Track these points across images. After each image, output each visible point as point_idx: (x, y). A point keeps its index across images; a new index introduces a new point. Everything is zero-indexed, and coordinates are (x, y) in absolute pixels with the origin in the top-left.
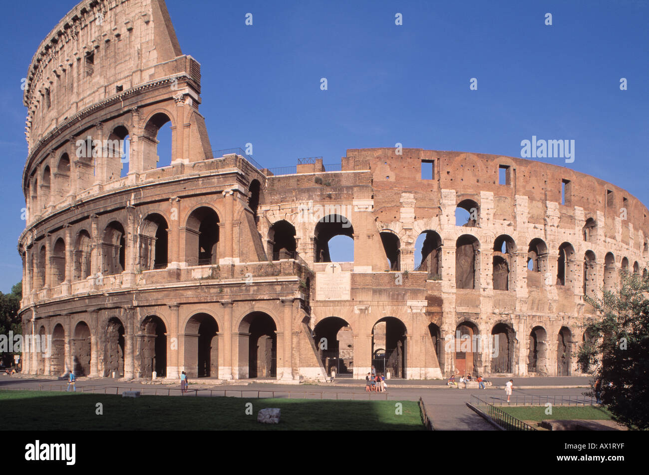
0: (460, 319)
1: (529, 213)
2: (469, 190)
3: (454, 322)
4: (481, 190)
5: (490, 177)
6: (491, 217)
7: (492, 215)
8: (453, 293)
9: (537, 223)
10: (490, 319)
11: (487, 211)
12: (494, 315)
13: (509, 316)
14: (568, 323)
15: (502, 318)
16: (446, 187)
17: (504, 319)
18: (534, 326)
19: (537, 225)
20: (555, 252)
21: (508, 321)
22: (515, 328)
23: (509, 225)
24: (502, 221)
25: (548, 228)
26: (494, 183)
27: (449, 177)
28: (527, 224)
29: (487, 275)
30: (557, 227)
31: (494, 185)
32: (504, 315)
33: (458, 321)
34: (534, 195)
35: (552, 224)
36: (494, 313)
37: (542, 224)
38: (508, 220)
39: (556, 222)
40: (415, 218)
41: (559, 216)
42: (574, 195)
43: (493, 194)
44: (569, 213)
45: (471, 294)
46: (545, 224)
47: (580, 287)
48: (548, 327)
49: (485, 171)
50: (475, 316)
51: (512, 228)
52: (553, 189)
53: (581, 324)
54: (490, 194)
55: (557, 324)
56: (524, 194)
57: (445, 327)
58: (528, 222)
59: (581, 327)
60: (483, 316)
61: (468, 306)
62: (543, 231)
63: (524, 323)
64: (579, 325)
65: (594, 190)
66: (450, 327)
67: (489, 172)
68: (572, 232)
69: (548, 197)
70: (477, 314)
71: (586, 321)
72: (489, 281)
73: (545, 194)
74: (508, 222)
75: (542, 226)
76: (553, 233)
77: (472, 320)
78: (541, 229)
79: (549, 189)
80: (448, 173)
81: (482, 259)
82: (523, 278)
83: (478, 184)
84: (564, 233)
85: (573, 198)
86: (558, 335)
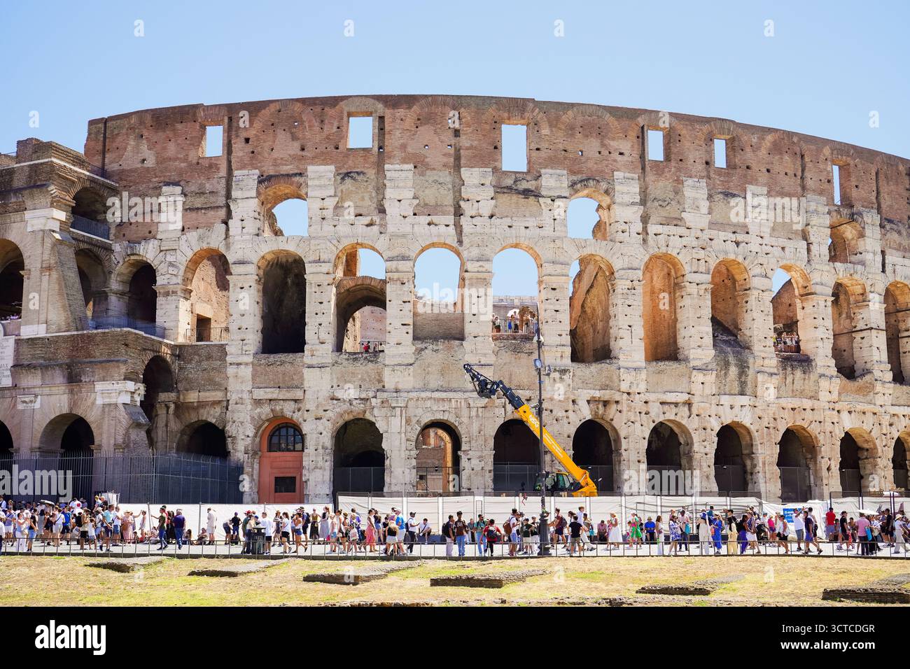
0: (261, 414)
1: (415, 197)
2: (285, 168)
3: (249, 418)
4: (309, 164)
5: (328, 139)
6: (329, 213)
7: (331, 208)
8: (246, 363)
9: (436, 214)
10: (325, 411)
11: (321, 203)
12: (335, 402)
13: (368, 403)
15: (353, 408)
16: (242, 167)
17: (358, 410)
18: (426, 420)
19: (435, 219)
21: (367, 413)
22: (381, 426)
23: (371, 224)
24: (353, 219)
25: (465, 221)
26: (336, 147)
27: (249, 148)
28: (411, 219)
29: (320, 325)
30: (491, 217)
31: (336, 151)
32: (358, 401)
33: (256, 417)
34: (427, 160)
35: (475, 213)
36: (333, 398)
37: (449, 214)
38: (368, 215)
39: (486, 207)
40: (183, 230)
41: (493, 194)
42: (538, 149)
43: (332, 168)
44: (524, 185)
45: (282, 363)
46: (458, 213)
47: (560, 335)
48: (465, 420)
49: (317, 129)
50: (292, 405)
51: (375, 229)
52: (475, 143)
53: (566, 411)
54: (328, 170)
55: (492, 415)
56: (404, 161)
57: (231, 430)
58: (415, 214)
59: (567, 417)
60: (309, 404)
61: (279, 387)
62: (452, 228)
63: (401, 416)
64: (561, 414)
65: (601, 132)
66: (241, 430)
67: (326, 128)
68: (531, 222)
69: (463, 161)
70: (296, 401)
71: (582, 404)
72: (323, 336)
73: (458, 158)
74: (367, 220)
75: (450, 219)
76: (478, 229)
77: (288, 414)
78: (447, 226)
79: (468, 145)
80: (247, 140)
81: (311, 293)
82: (402, 324)
83: (304, 153)
84: (510, 227)
85: (535, 154)
86: (495, 438)
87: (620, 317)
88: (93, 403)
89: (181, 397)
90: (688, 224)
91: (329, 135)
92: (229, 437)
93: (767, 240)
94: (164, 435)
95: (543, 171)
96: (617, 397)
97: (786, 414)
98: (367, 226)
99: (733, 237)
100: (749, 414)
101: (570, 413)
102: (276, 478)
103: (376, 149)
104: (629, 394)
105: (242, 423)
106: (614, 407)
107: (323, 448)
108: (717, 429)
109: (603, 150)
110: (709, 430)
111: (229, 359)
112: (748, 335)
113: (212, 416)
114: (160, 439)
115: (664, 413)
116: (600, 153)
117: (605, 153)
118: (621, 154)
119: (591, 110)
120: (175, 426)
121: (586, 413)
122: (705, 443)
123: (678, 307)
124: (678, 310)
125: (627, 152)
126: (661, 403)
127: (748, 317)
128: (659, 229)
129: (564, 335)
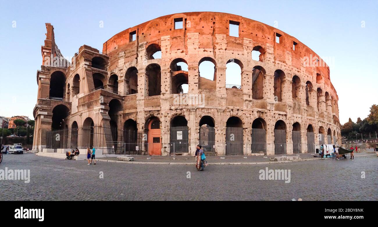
0: (147, 116)
1: (199, 42)
2: (154, 39)
3: (143, 117)
4: (161, 36)
5: (168, 27)
6: (168, 50)
7: (169, 48)
8: (142, 100)
10: (168, 114)
11: (166, 47)
12: (171, 111)
13: (183, 111)
14: (237, 114)
15: (177, 113)
16: (142, 42)
17: (179, 113)
18: (203, 116)
19: (206, 49)
20: (222, 65)
21: (182, 114)
22: (187, 118)
23: (183, 52)
24: (176, 51)
25: (217, 51)
26: (171, 30)
27: (144, 36)
28: (198, 49)
29: (166, 85)
30: (226, 50)
31: (170, 31)
32: (179, 110)
33: (145, 117)
34: (203, 31)
35: (220, 48)
36: (171, 109)
37: (211, 48)
38: (182, 49)
39: (224, 46)
40: (125, 63)
41: (226, 43)
42: (243, 31)
43: (169, 36)
44: (238, 42)
45: (154, 99)
46: (214, 48)
47: (249, 89)
48: (216, 116)
49: (164, 25)
50: (157, 113)
51: (184, 53)
52: (220, 27)
53: (250, 115)
54: (168, 37)
55: (226, 115)
56: (195, 32)
57: (138, 121)
58: (199, 48)
59: (250, 117)
60: (162, 112)
61: (153, 107)
62: (212, 52)
63: (194, 114)
64: (248, 115)
65: (263, 30)
66: (141, 121)
67: (167, 24)
68: (240, 53)
69: (216, 32)
70: (158, 111)
71: (255, 113)
72: (167, 89)
73: (214, 30)
74: (181, 51)
75: (212, 50)
76: (221, 53)
77: (155, 115)
78: (211, 52)
79: (218, 27)
80: (143, 34)
81: (163, 76)
82: (195, 83)
83: (160, 33)
84: (233, 53)
85: (242, 32)
86: (227, 123)
87: (267, 86)
88: (94, 113)
89: (124, 112)
90: (287, 63)
91: (168, 26)
92: (138, 124)
93: (304, 73)
94: (120, 124)
95: (244, 38)
96: (266, 111)
97: (309, 121)
98: (181, 53)
99: (297, 70)
100: (301, 120)
101: (251, 115)
102: (154, 138)
103: (184, 29)
104: (269, 110)
105: (141, 119)
106: (265, 115)
107: (167, 127)
108: (293, 124)
109: (263, 36)
110: (291, 124)
111: (137, 99)
112: (300, 98)
113: (132, 117)
114: (119, 125)
115: (279, 118)
116: (262, 36)
117: (264, 37)
118: (268, 38)
119: (260, 24)
120: (123, 121)
121: (256, 116)
122: (290, 128)
123: (282, 87)
124: (282, 88)
125: (270, 38)
126: (279, 114)
127: (300, 93)
128: (279, 62)
129: (250, 90)
